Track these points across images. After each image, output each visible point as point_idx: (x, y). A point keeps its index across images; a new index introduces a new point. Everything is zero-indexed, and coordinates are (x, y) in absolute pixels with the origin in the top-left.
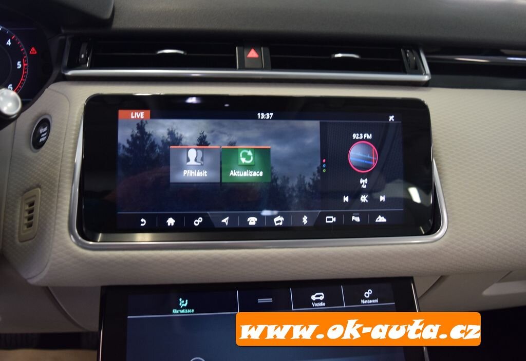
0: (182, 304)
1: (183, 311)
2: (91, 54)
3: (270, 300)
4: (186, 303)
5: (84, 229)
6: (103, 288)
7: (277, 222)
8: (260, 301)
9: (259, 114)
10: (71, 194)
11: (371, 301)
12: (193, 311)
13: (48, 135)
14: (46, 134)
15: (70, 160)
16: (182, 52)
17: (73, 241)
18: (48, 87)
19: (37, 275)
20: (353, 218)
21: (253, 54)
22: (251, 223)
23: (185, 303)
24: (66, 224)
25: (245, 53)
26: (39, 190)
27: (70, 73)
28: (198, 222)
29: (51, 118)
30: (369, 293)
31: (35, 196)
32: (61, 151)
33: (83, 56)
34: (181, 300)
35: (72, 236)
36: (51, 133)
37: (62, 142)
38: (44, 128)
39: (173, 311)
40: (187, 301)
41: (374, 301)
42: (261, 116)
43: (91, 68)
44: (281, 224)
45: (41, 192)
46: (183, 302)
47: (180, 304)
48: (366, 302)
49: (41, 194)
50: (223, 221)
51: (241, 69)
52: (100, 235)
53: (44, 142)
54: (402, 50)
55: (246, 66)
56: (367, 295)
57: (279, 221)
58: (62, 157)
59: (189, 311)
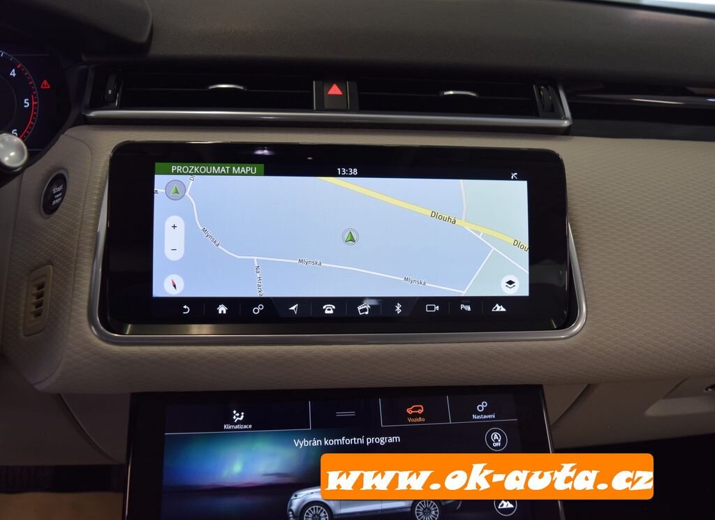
0: (237, 417)
1: (237, 427)
2: (121, 89)
3: (352, 414)
4: (242, 417)
5: (109, 318)
6: (133, 395)
7: (362, 311)
8: (339, 414)
9: (339, 169)
10: (92, 272)
11: (485, 417)
12: (250, 426)
13: (63, 197)
14: (60, 194)
15: (91, 228)
16: (241, 88)
17: (94, 334)
18: (63, 133)
19: (47, 378)
20: (462, 306)
21: (335, 90)
22: (327, 312)
23: (240, 417)
24: (84, 311)
25: (325, 89)
26: (51, 266)
27: (93, 114)
28: (258, 309)
29: (68, 173)
30: (483, 405)
31: (46, 275)
32: (80, 217)
33: (110, 92)
34: (235, 412)
35: (93, 328)
36: (68, 193)
37: (82, 205)
38: (58, 186)
39: (225, 427)
40: (243, 413)
41: (489, 416)
42: (341, 171)
43: (121, 107)
44: (367, 313)
45: (54, 270)
46: (238, 415)
47: (234, 417)
48: (478, 417)
49: (54, 272)
50: (291, 309)
51: (318, 110)
52: (130, 326)
53: (58, 206)
54: (534, 86)
55: (326, 106)
56: (480, 408)
57: (365, 310)
58: (81, 224)
59: (245, 427)
